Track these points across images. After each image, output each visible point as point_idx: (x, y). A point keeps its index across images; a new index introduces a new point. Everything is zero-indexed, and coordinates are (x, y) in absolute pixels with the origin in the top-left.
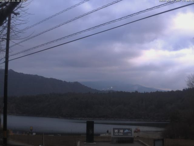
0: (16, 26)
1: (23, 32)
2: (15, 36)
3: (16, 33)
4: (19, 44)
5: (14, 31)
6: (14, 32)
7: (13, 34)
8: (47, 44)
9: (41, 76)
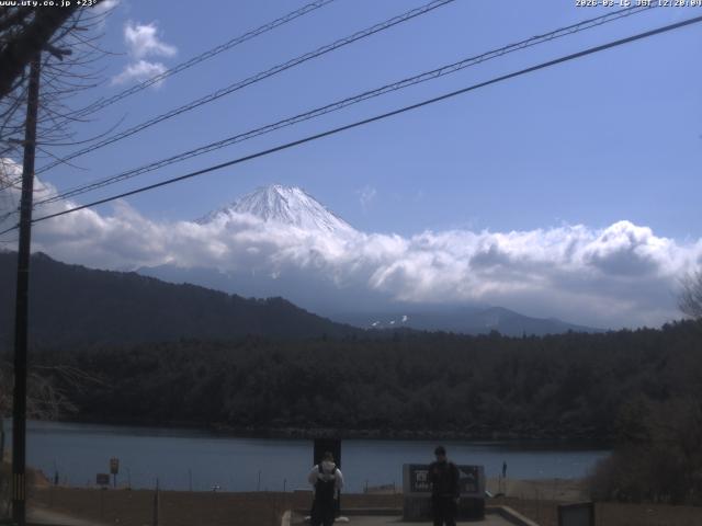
0: (62, 95)
1: (84, 118)
2: (57, 133)
3: (58, 121)
4: (68, 162)
5: (54, 115)
6: (52, 119)
7: (49, 124)
8: (170, 161)
9: (149, 278)
